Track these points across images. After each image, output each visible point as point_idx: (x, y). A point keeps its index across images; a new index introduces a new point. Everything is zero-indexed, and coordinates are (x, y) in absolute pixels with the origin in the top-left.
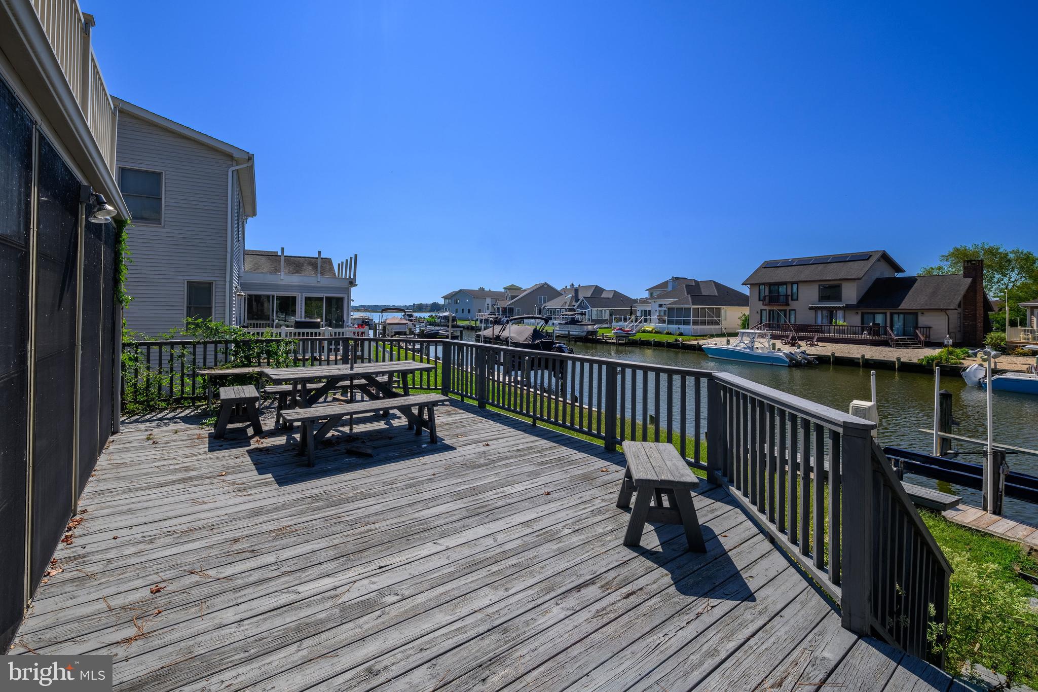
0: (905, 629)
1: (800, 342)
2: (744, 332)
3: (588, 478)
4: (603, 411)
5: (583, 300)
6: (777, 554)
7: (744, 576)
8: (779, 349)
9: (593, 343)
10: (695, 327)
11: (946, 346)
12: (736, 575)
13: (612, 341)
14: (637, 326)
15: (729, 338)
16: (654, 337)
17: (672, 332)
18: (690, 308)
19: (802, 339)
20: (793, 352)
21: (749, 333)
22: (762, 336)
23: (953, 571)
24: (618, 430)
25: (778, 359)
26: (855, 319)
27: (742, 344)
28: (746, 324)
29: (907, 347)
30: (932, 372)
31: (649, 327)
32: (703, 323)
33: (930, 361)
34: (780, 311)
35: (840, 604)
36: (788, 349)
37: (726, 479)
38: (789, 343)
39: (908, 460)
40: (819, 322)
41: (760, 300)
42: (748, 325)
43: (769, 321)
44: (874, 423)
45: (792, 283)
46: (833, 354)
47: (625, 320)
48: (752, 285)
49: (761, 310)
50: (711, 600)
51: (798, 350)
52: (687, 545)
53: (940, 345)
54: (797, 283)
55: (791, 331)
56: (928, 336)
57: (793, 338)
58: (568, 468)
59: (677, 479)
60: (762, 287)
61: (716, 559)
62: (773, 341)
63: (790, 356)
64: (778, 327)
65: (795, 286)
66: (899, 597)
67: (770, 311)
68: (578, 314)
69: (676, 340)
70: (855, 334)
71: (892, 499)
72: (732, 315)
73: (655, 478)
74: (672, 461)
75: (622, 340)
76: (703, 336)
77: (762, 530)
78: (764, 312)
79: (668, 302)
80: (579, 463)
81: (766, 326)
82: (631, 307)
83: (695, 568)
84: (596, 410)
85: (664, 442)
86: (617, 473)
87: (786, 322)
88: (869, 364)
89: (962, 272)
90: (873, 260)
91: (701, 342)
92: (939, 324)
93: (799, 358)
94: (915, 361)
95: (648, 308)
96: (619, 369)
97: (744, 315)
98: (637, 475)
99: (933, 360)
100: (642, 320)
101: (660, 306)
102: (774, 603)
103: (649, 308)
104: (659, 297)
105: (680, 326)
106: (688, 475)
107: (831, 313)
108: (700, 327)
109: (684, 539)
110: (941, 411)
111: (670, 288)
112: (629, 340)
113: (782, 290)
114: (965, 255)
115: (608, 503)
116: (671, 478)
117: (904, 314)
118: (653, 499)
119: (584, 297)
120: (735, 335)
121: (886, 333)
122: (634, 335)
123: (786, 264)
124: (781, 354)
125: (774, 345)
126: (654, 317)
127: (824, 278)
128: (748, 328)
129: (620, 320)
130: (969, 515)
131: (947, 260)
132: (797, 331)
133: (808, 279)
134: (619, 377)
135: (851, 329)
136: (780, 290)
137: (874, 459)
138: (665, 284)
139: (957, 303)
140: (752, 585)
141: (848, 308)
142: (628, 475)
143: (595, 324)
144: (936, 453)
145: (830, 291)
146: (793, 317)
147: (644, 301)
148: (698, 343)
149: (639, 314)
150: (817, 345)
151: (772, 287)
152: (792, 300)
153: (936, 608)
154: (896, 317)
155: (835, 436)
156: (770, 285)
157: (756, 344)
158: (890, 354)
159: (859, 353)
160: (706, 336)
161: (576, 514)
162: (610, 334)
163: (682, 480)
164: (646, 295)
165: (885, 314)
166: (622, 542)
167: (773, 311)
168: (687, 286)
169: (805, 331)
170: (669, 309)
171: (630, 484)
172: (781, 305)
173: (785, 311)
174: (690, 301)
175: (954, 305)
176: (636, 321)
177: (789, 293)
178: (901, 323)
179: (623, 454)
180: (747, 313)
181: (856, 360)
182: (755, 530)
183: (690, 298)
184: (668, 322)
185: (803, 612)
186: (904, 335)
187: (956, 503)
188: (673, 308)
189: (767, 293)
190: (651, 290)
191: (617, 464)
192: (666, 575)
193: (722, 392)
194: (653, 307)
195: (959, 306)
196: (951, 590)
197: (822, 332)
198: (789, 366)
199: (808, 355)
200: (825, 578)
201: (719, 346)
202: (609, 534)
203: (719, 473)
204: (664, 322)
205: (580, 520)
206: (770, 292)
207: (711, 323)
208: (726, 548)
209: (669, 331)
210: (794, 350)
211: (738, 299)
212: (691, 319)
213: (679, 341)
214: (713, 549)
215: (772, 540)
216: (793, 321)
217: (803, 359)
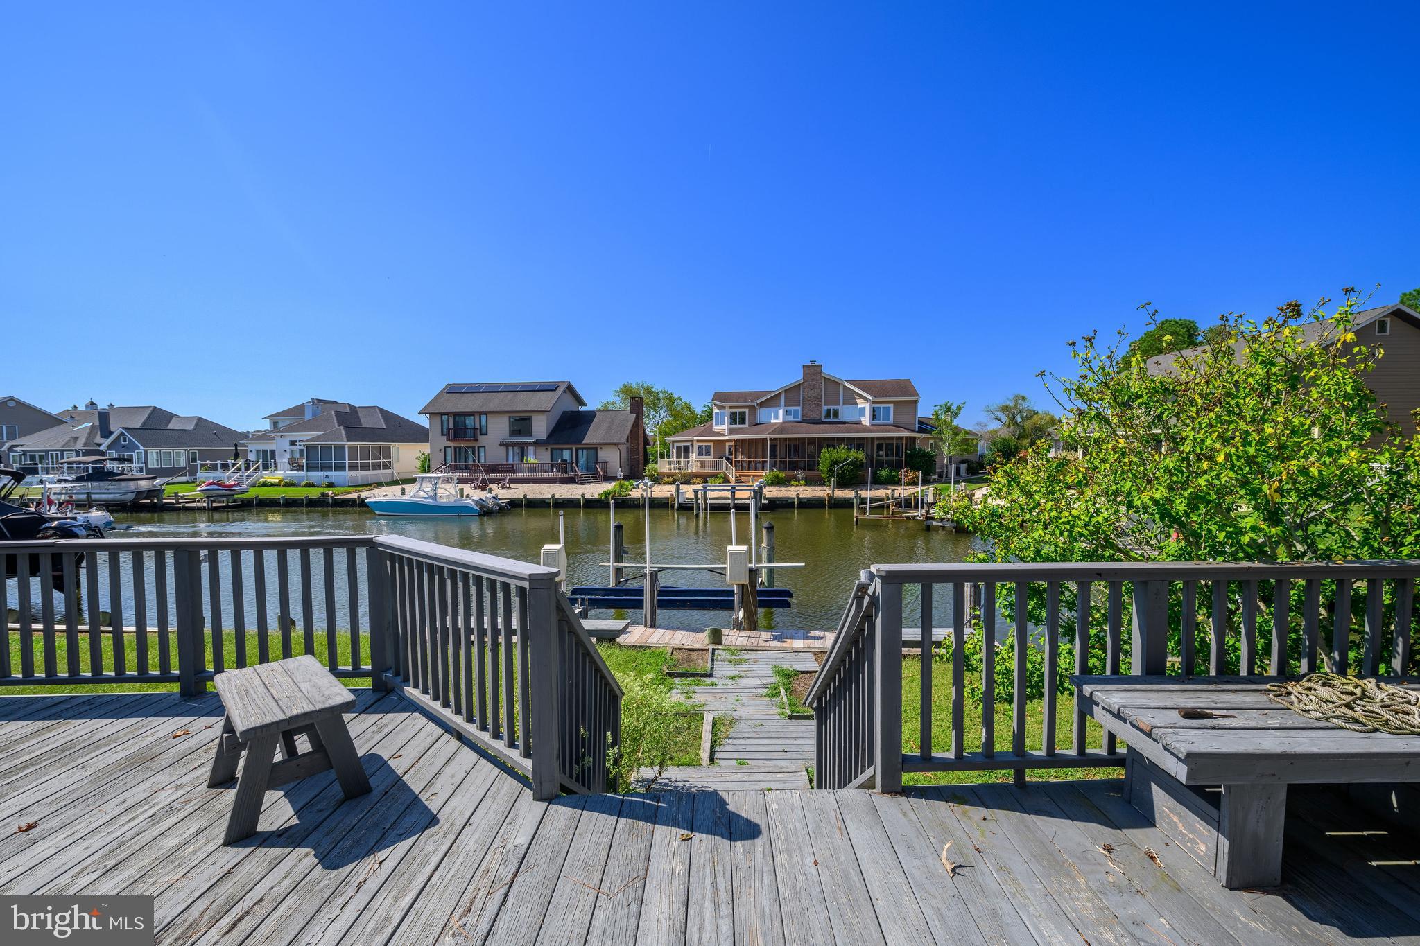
0: (589, 768)
1: (491, 485)
2: (424, 477)
3: (141, 761)
4: (173, 628)
5: (122, 434)
6: (466, 750)
7: (423, 799)
8: (468, 496)
9: (156, 512)
10: (354, 473)
11: (618, 480)
12: (415, 800)
13: (199, 504)
14: (249, 477)
15: (404, 486)
16: (285, 492)
17: (315, 483)
18: (343, 446)
19: (493, 481)
20: (484, 498)
21: (430, 477)
22: (447, 480)
23: (623, 694)
24: (209, 655)
25: (468, 508)
26: (545, 456)
27: (422, 494)
28: (426, 466)
29: (589, 483)
30: (608, 506)
31: (272, 477)
32: (366, 467)
33: (607, 494)
34: (468, 447)
35: (530, 777)
36: (478, 495)
37: (399, 679)
38: (479, 487)
39: (592, 597)
40: (511, 461)
41: (442, 434)
42: (429, 467)
43: (456, 462)
44: (557, 570)
45: (481, 413)
46: (525, 496)
47: (225, 467)
48: (433, 414)
49: (445, 447)
50: (379, 854)
51: (489, 496)
52: (342, 793)
53: (614, 479)
54: (486, 413)
55: (481, 472)
56: (605, 471)
57: (484, 481)
58: (88, 757)
59: (319, 706)
60: (445, 418)
61: (386, 793)
62: (460, 486)
63: (480, 503)
64: (466, 468)
65: (483, 417)
66: (583, 739)
67: (455, 448)
68: (110, 459)
69: (323, 494)
70: (545, 472)
71: (576, 644)
72: (407, 455)
73: (281, 717)
74: (310, 681)
75: (220, 502)
76: (366, 485)
77: (447, 728)
78: (448, 450)
79: (305, 437)
80: (116, 741)
81: (451, 467)
82: (236, 445)
83: (354, 822)
84: (156, 629)
85: (300, 655)
86: (207, 730)
87: (474, 461)
88: (560, 504)
89: (629, 409)
90: (560, 391)
91: (363, 495)
92: (613, 458)
93: (490, 505)
94: (596, 496)
95: (269, 446)
96: (203, 553)
97: (424, 454)
98: (241, 724)
99: (609, 494)
100: (258, 467)
101: (293, 443)
102: (462, 813)
103: (273, 447)
104: (290, 429)
105: (329, 473)
106: (339, 694)
107: (522, 449)
108: (360, 473)
109: (337, 787)
110: (616, 546)
111: (308, 416)
112: (235, 501)
113: (469, 421)
114: (631, 392)
115: (189, 789)
116: (308, 708)
117: (587, 449)
118: (278, 749)
119: (125, 429)
120: (412, 481)
121: (572, 470)
122: (243, 492)
123: (473, 390)
124: (470, 502)
125: (462, 490)
126: (283, 461)
127: (515, 409)
128: (429, 471)
129: (215, 468)
130: (636, 635)
131: (618, 396)
132: (487, 472)
133: (498, 410)
134: (205, 567)
135: (541, 468)
136: (467, 422)
137: (560, 609)
138: (300, 410)
139: (626, 437)
140: (433, 807)
141: (538, 443)
142: (229, 727)
143: (155, 478)
144: (612, 585)
145: (521, 424)
146: (482, 454)
147: (262, 436)
148: (359, 496)
149: (252, 457)
150: (509, 487)
151: (457, 418)
152: (481, 434)
153: (613, 735)
154: (580, 451)
155: (522, 591)
156: (455, 415)
157: (440, 492)
158: (576, 492)
159: (549, 492)
160: (371, 485)
161: (110, 838)
162: (194, 492)
163: (327, 705)
164: (266, 425)
165: (571, 449)
166: (222, 841)
167: (460, 448)
168: (338, 413)
169: (498, 472)
170: (308, 447)
171: (231, 743)
172: (468, 440)
173: (473, 448)
174: (344, 436)
175: (624, 441)
176: (247, 468)
177: (477, 426)
178: (585, 459)
179: (217, 695)
180: (427, 452)
181: (547, 501)
182: (439, 731)
183: (343, 432)
184: (307, 467)
185: (494, 806)
186: (587, 471)
187: (626, 627)
188: (315, 447)
189: (451, 426)
190: (274, 419)
191: (209, 714)
192: (307, 854)
193: (388, 563)
194: (280, 444)
195: (627, 441)
196: (623, 711)
197: (514, 473)
198: (480, 515)
199: (500, 499)
200: (515, 755)
201: (390, 498)
202: (192, 841)
203: (389, 674)
204: (300, 468)
205: (120, 845)
206: (455, 424)
207: (378, 466)
208: (399, 772)
209: (311, 482)
210: (484, 495)
211: (414, 434)
212: (347, 461)
213: (327, 495)
214: (382, 782)
215: (460, 737)
216: (482, 461)
217: (494, 505)
